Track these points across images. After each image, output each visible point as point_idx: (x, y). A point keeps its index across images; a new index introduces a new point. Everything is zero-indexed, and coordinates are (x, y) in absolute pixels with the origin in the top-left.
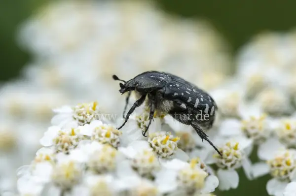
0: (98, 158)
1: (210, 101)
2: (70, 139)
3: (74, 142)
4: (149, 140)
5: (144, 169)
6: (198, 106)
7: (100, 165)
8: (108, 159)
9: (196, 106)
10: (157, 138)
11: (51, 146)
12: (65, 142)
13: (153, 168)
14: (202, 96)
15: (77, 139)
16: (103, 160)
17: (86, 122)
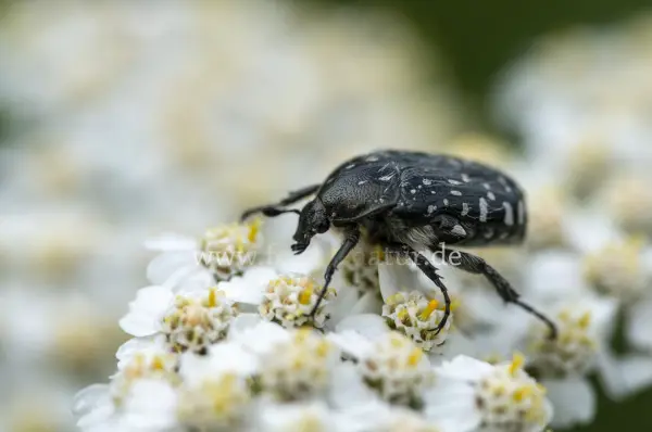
0: (287, 360)
1: (508, 189)
2: (206, 317)
3: (218, 324)
4: (385, 312)
5: (396, 383)
6: (488, 215)
7: (291, 379)
8: (312, 362)
9: (483, 218)
10: (406, 304)
11: (156, 335)
12: (194, 324)
13: (418, 380)
14: (487, 186)
15: (222, 316)
16: (298, 366)
17: (233, 272)
